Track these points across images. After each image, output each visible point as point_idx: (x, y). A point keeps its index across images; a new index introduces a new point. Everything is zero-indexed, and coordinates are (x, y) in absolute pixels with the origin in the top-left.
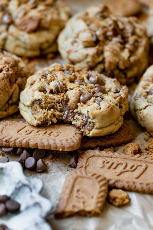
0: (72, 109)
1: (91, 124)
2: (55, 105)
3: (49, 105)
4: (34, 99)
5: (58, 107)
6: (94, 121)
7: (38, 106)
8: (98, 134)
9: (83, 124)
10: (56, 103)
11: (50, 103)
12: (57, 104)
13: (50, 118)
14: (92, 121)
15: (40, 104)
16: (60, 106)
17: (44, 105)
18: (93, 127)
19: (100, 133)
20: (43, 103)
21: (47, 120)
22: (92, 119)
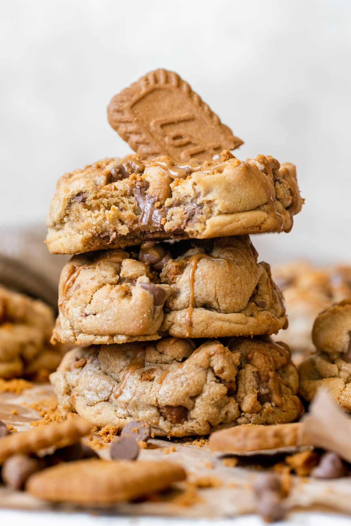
0: (158, 200)
1: (205, 207)
2: (119, 201)
3: (105, 201)
4: (70, 194)
5: (127, 203)
6: (210, 197)
7: (80, 206)
8: (226, 225)
9: (187, 216)
10: (122, 196)
11: (107, 198)
12: (124, 198)
13: (111, 225)
14: (204, 199)
15: (84, 201)
16: (130, 203)
17: (93, 201)
18: (211, 212)
19: (230, 223)
20: (90, 196)
21: (106, 231)
22: (205, 195)
